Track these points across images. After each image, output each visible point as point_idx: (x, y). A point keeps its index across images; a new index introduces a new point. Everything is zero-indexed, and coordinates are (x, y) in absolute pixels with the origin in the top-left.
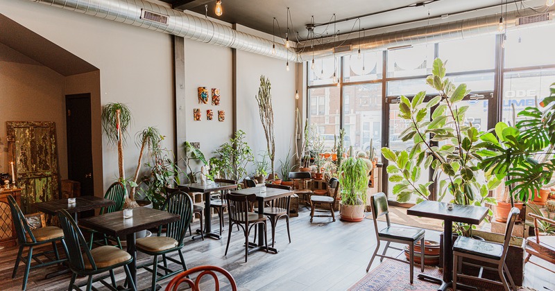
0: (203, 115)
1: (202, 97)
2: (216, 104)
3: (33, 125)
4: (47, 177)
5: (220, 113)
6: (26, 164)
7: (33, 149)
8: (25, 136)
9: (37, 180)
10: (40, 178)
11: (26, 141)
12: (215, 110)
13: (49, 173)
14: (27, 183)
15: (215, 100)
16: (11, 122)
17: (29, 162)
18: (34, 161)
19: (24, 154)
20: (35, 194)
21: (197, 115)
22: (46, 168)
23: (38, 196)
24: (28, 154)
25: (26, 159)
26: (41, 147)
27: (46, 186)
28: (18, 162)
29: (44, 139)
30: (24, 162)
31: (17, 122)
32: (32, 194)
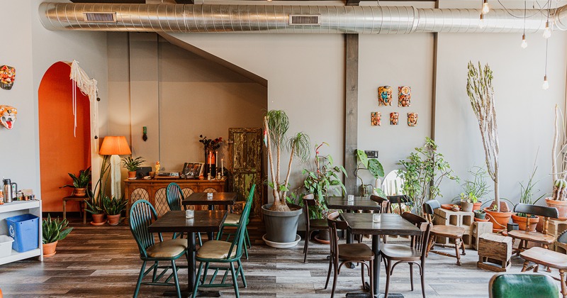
0: (384, 120)
1: (383, 97)
2: (403, 106)
3: (246, 131)
4: (253, 173)
5: (409, 116)
6: (239, 161)
7: (245, 149)
8: (240, 140)
9: (246, 175)
10: (249, 173)
11: (240, 144)
12: (402, 113)
13: (255, 170)
14: (240, 177)
15: (403, 100)
16: (231, 129)
17: (241, 160)
18: (245, 160)
19: (239, 154)
20: (244, 186)
21: (375, 120)
22: (253, 166)
23: (246, 188)
24: (242, 153)
25: (240, 158)
26: (251, 149)
27: (252, 180)
28: (235, 159)
29: (253, 142)
30: (239, 159)
31: (236, 129)
32: (242, 186)
